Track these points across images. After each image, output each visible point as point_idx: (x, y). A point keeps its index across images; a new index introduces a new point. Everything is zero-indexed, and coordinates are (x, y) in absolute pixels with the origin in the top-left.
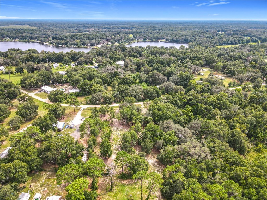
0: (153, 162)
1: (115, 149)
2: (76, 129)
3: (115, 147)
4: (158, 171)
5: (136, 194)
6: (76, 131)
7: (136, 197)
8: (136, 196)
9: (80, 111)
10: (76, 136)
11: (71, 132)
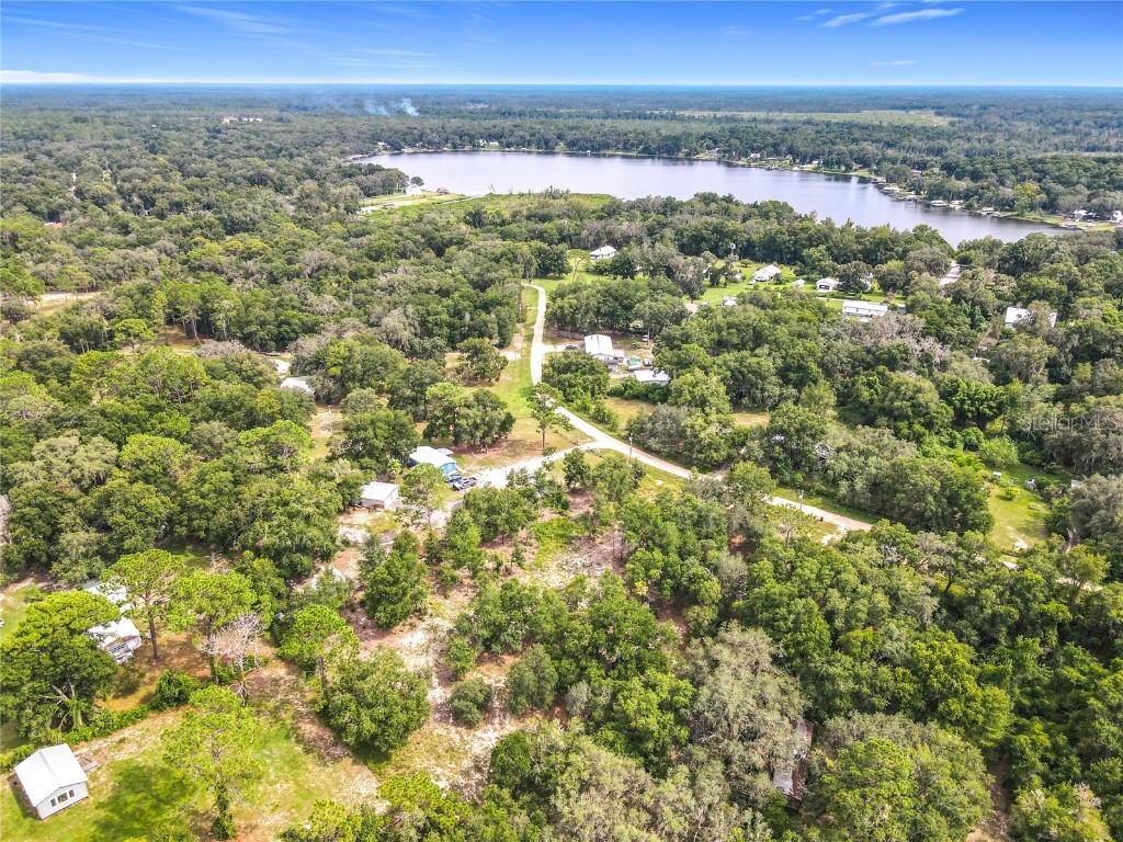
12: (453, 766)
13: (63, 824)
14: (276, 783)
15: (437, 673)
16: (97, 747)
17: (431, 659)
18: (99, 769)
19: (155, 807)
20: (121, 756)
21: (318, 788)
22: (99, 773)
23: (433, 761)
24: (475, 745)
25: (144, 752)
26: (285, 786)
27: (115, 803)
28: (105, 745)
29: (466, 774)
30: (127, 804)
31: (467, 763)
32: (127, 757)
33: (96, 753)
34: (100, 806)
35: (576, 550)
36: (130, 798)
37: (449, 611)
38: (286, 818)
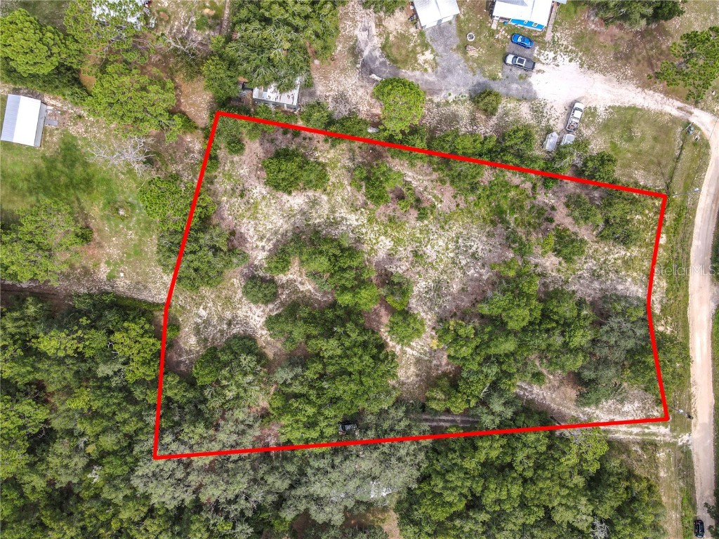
0: (252, 323)
1: (337, 215)
2: (494, 79)
3: (349, 216)
4: (207, 322)
5: (129, 229)
6: (482, 80)
7: (117, 226)
8: (121, 226)
9: (679, 104)
10: (445, 77)
11: (475, 60)
12: (220, 309)
13: (21, 154)
14: (130, 229)
15: (278, 241)
16: (65, 108)
17: (285, 226)
18: (57, 129)
19: (67, 186)
20: (73, 130)
21: (146, 254)
22: (56, 132)
23: (213, 296)
24: (244, 310)
25: (85, 138)
26: (133, 236)
27: (51, 163)
28: (70, 111)
29: (221, 319)
30: (56, 169)
31: (228, 315)
32: (74, 134)
33: (63, 113)
34: (44, 158)
35: (490, 235)
36: (60, 166)
37: (339, 199)
38: (119, 256)
